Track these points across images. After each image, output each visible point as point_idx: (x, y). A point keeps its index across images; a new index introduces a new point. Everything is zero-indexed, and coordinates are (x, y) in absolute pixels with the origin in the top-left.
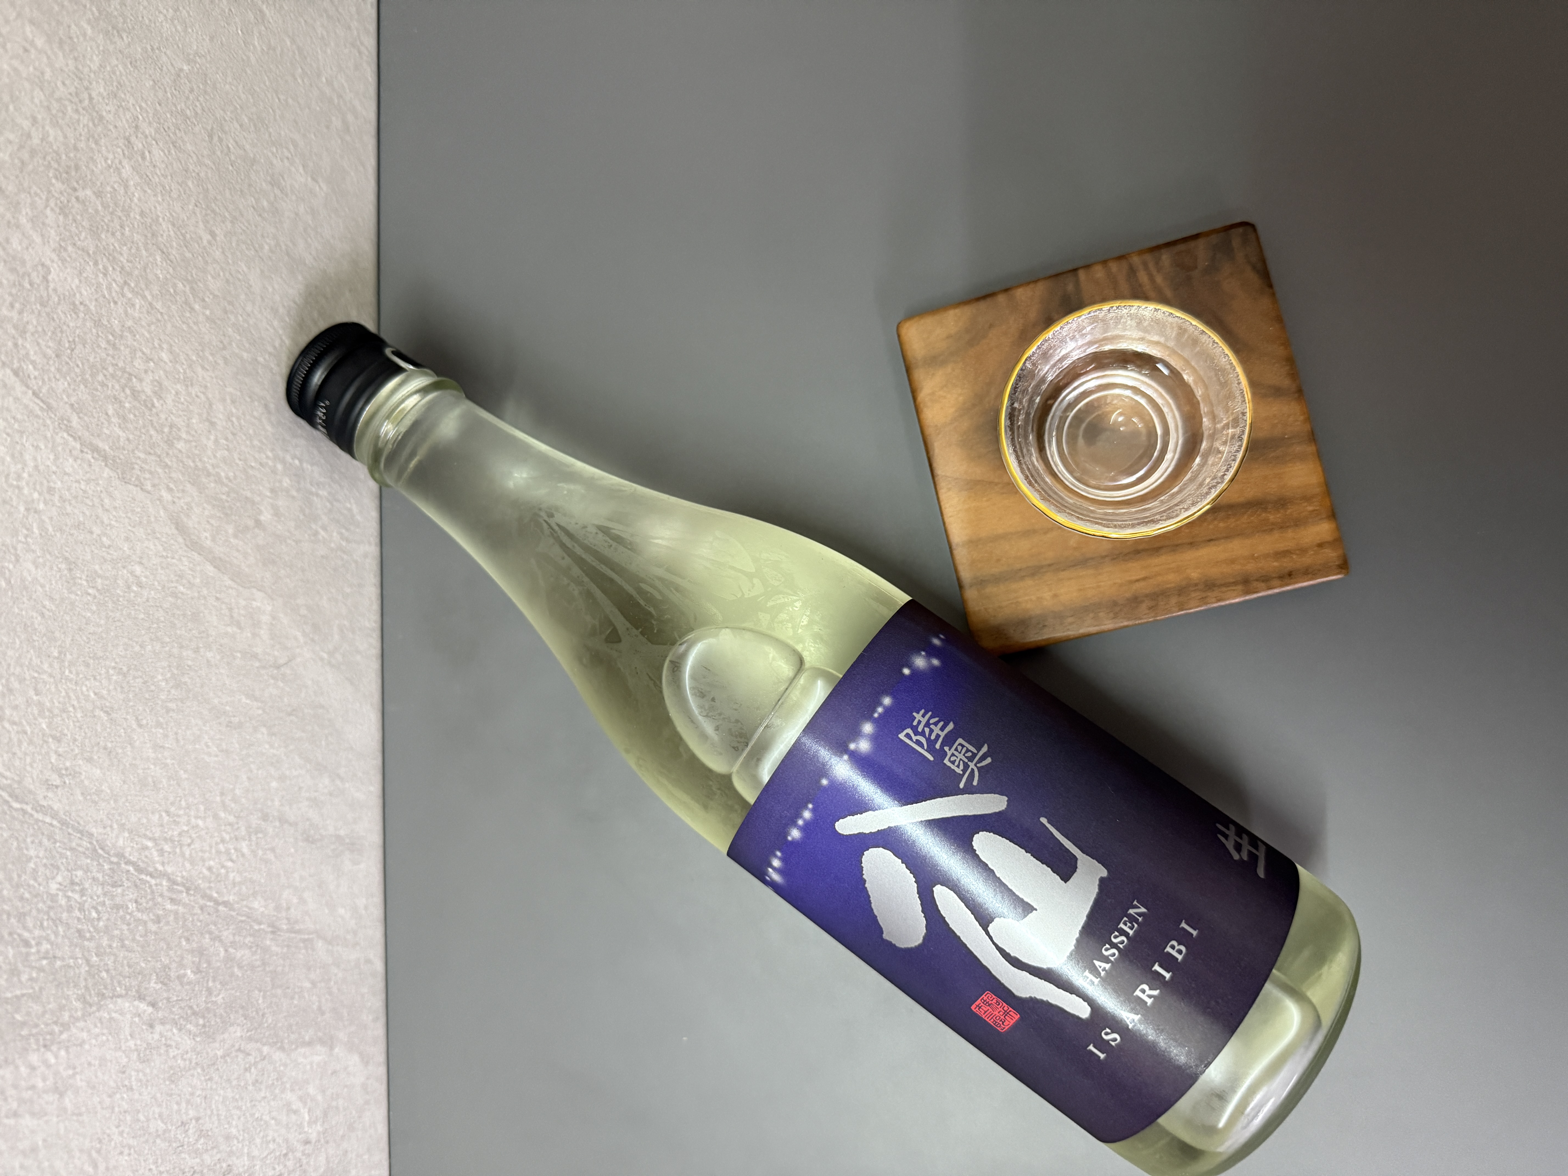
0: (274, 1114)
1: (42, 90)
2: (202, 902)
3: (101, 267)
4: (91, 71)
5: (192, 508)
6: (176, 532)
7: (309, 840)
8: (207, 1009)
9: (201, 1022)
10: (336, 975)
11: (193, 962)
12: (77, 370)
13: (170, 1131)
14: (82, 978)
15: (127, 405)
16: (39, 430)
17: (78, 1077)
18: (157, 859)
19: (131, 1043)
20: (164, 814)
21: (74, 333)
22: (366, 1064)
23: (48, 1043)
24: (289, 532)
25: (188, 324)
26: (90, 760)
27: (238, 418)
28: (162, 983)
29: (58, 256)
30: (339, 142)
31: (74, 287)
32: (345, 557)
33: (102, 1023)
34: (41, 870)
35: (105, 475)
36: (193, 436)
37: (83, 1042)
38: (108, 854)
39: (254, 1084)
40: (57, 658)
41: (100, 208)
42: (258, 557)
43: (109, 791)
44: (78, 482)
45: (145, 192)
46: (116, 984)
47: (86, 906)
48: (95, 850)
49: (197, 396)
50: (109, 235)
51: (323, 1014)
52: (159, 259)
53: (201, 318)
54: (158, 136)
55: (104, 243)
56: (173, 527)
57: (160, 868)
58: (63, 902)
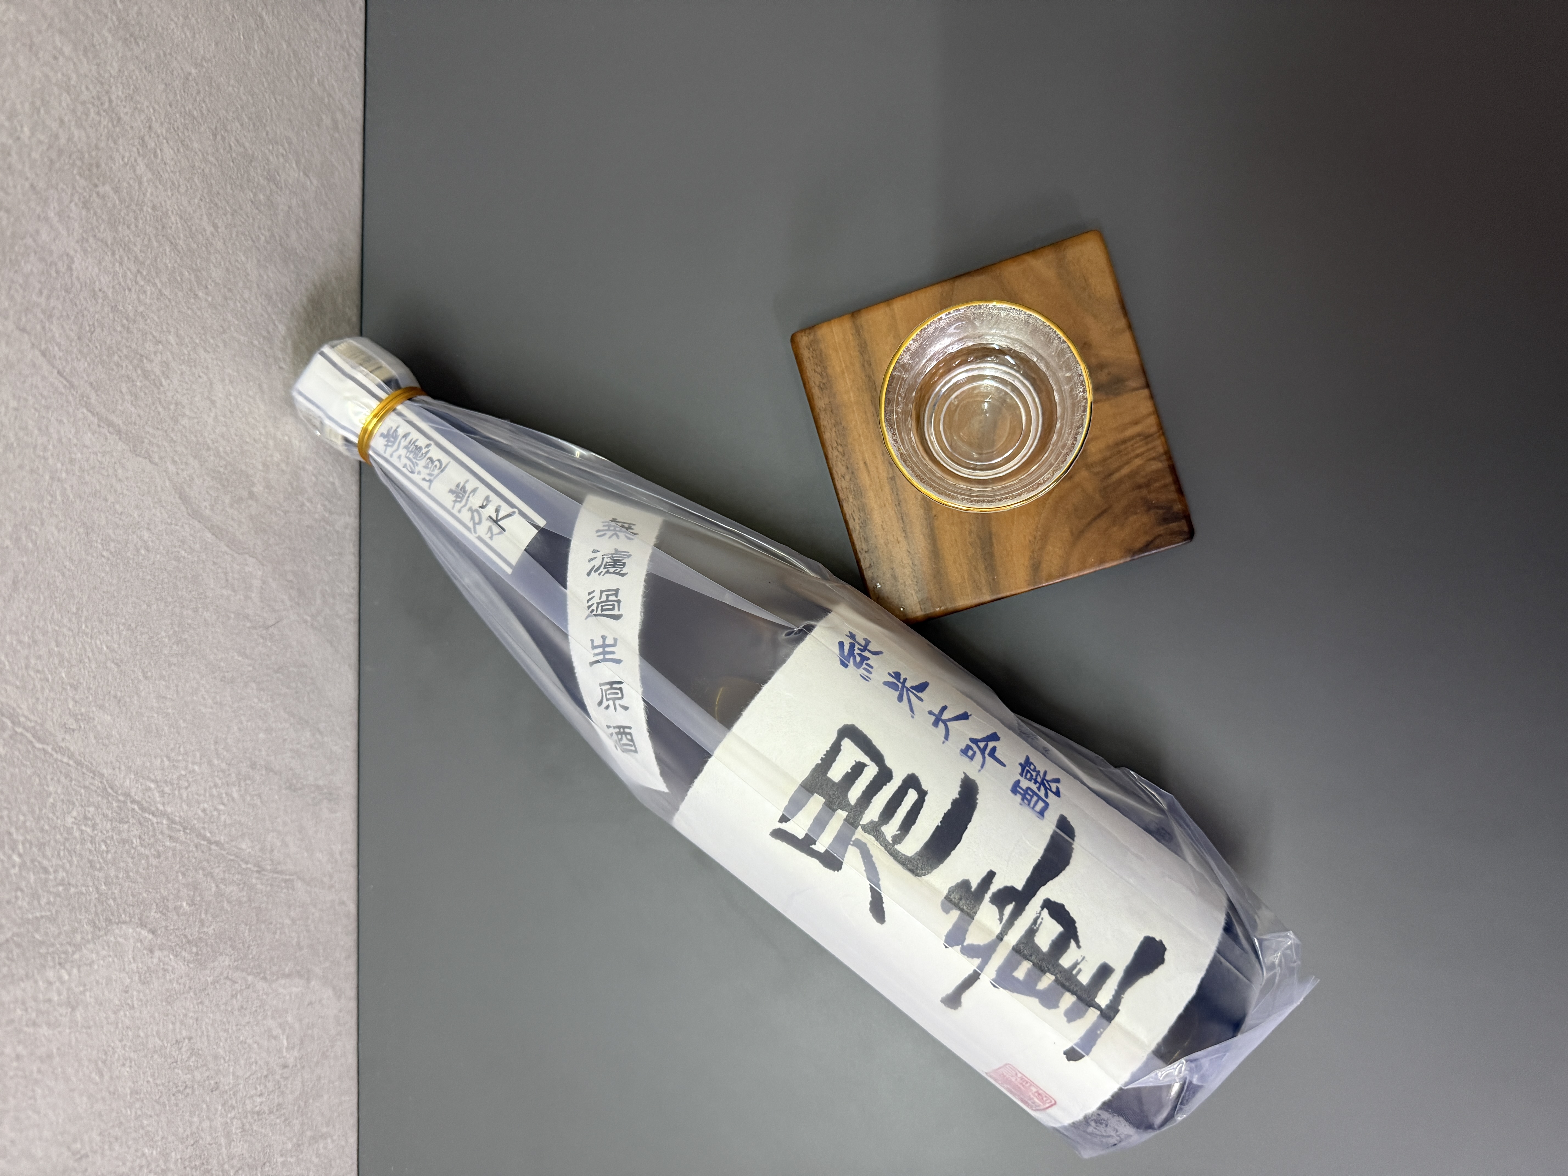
0: (257, 1038)
1: (68, 93)
2: (196, 840)
3: (117, 257)
4: (111, 76)
5: (193, 479)
6: (179, 501)
7: (291, 787)
8: (200, 938)
9: (194, 950)
10: (313, 914)
11: (188, 895)
12: (96, 352)
13: (166, 1048)
14: (92, 904)
15: (138, 384)
16: (62, 406)
17: (88, 994)
18: (158, 799)
19: (134, 966)
20: (165, 759)
21: (94, 317)
22: (339, 998)
23: (62, 961)
24: (278, 502)
25: (192, 310)
26: (101, 707)
27: (236, 397)
28: (161, 912)
29: (81, 246)
30: (329, 138)
31: (94, 275)
32: (328, 527)
33: (109, 946)
34: (59, 804)
35: (119, 448)
36: (196, 413)
37: (93, 962)
38: (116, 793)
39: (239, 1010)
40: (75, 614)
41: (117, 202)
42: (251, 525)
43: (117, 736)
44: (95, 453)
45: (157, 187)
46: (121, 911)
47: (97, 839)
48: (105, 789)
49: (200, 376)
50: (125, 227)
51: (301, 949)
52: (168, 250)
53: (204, 304)
54: (168, 135)
55: (120, 234)
56: (177, 496)
57: (161, 807)
58: (77, 834)
